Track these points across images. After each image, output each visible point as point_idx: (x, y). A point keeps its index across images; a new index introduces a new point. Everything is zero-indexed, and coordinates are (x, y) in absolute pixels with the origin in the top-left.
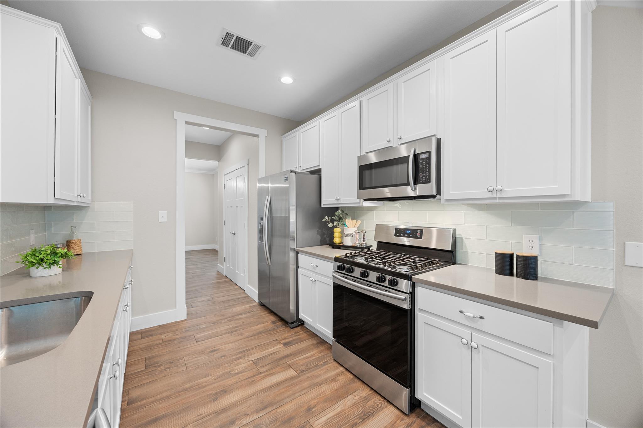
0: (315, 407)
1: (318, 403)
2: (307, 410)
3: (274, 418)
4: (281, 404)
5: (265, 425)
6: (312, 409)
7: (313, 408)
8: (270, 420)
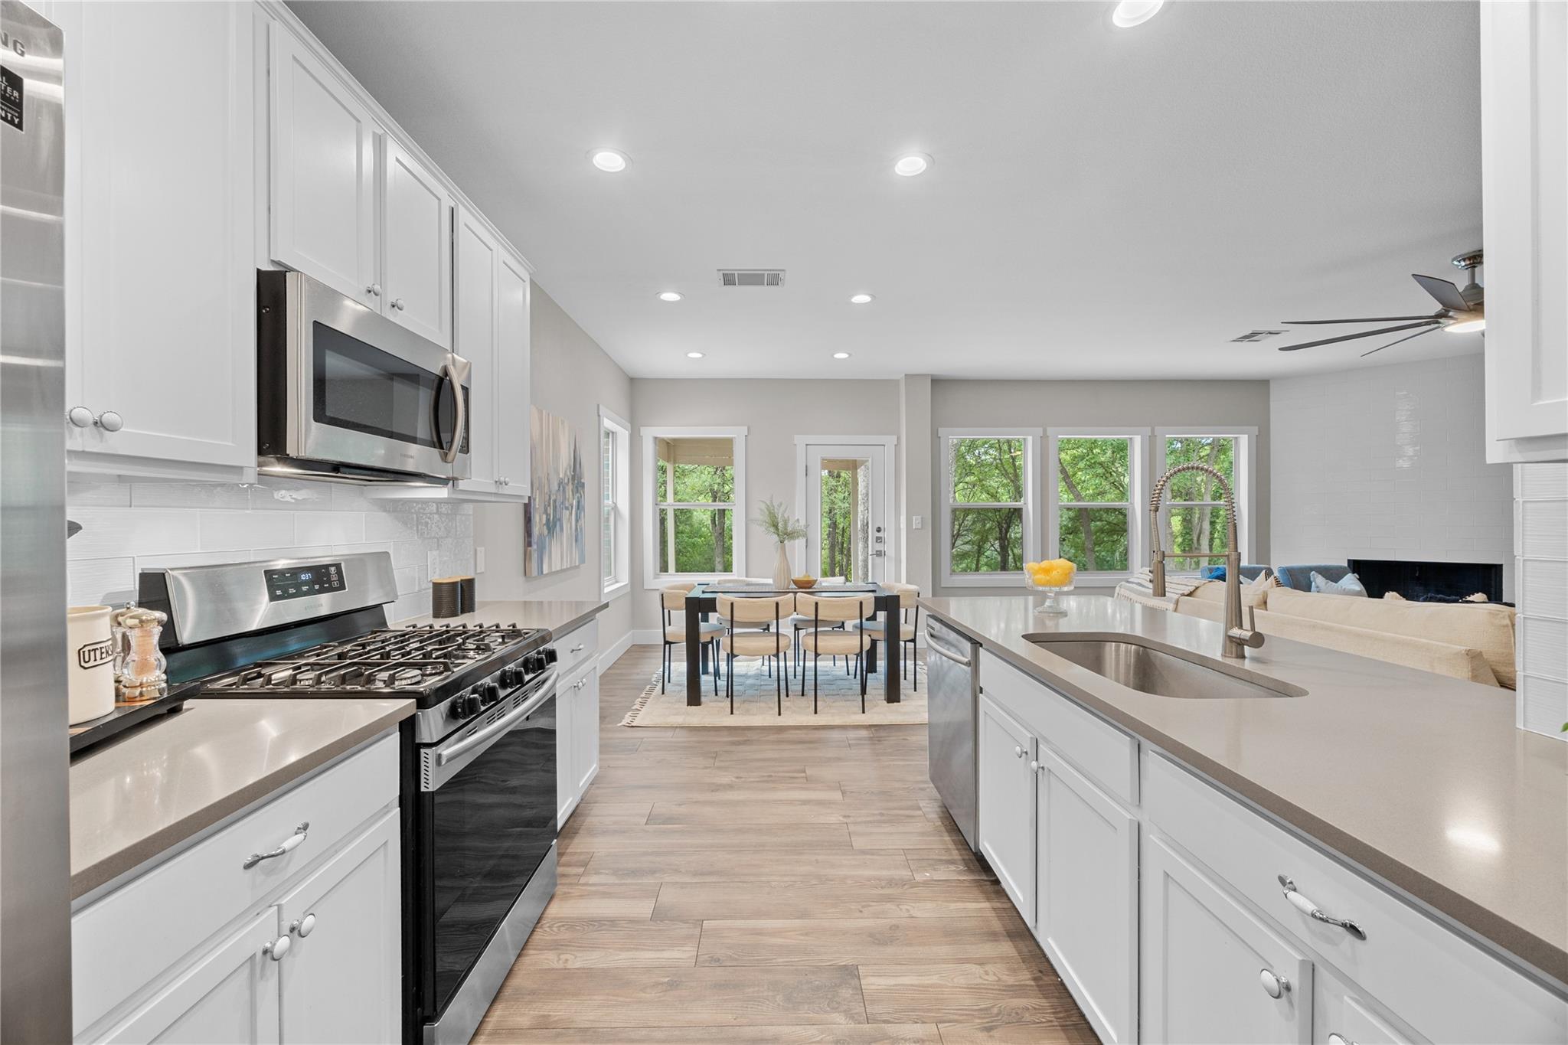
0: (657, 984)
1: (643, 990)
2: (677, 985)
3: (749, 1006)
4: (714, 1030)
5: (776, 1001)
6: (667, 983)
7: (662, 984)
8: (761, 1006)
